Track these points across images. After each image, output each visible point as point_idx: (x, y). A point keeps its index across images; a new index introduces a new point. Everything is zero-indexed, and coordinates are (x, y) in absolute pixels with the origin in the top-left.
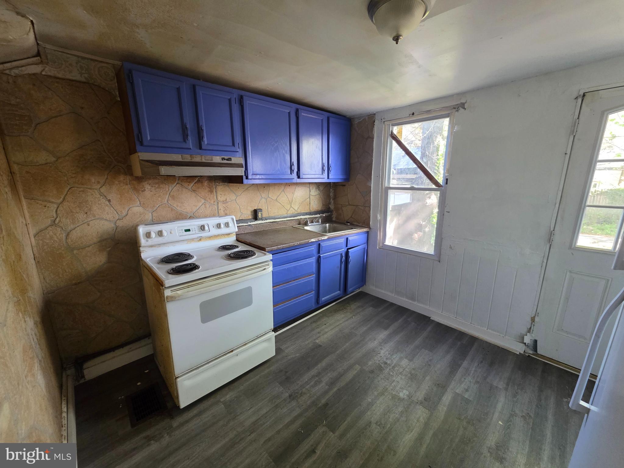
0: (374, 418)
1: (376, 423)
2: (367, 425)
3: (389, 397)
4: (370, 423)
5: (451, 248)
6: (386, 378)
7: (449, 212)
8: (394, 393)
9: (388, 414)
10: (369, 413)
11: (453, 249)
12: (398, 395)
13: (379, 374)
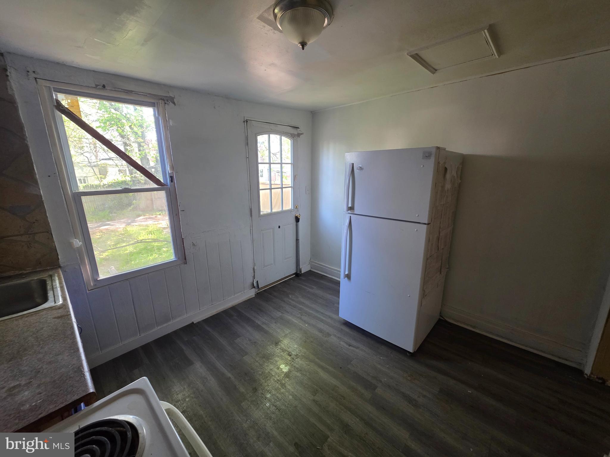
0: (309, 397)
1: (314, 396)
2: (317, 403)
3: (287, 380)
4: (314, 400)
5: (194, 245)
6: (265, 378)
7: (184, 211)
8: (283, 376)
9: (304, 385)
10: (304, 400)
11: (196, 246)
12: (284, 373)
13: (259, 383)
